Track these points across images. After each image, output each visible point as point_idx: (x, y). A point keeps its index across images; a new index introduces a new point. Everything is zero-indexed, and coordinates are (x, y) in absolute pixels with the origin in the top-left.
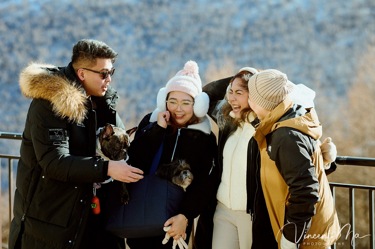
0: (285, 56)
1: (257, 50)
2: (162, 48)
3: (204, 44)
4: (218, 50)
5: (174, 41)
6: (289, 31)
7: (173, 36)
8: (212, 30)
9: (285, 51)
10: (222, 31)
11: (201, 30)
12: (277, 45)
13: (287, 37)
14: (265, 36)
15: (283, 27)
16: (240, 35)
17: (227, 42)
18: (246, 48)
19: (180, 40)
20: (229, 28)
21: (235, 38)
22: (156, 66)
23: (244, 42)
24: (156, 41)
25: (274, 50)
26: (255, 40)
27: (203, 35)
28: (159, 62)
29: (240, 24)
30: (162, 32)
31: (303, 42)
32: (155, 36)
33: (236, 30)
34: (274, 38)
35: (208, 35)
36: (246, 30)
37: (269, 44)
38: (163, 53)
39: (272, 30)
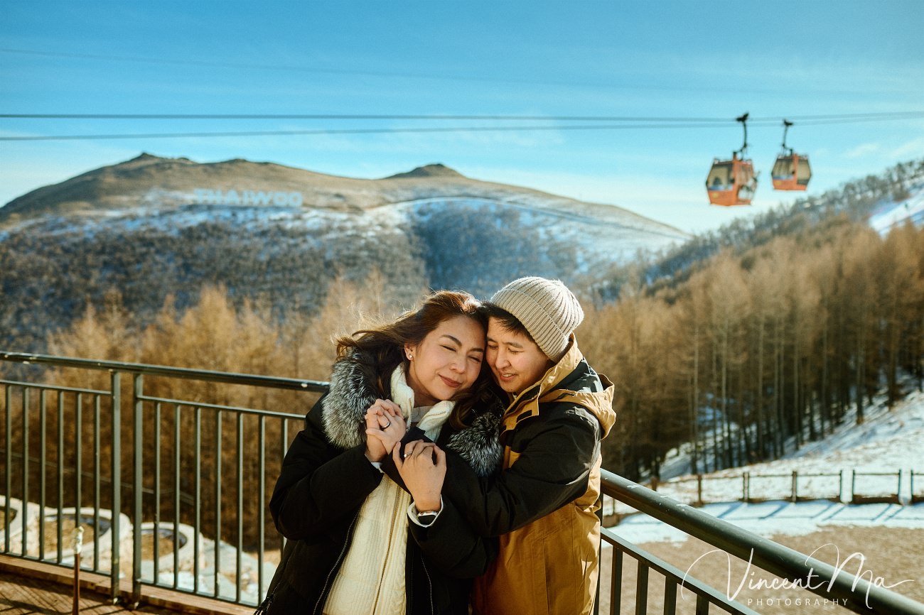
0: (300, 286)
1: (278, 280)
2: (200, 275)
3: (234, 273)
4: (246, 278)
5: (209, 269)
6: (304, 266)
7: (208, 265)
8: (242, 262)
9: (300, 281)
10: (250, 264)
11: (232, 262)
12: (294, 277)
13: (302, 270)
14: (284, 269)
15: (299, 262)
16: (264, 267)
17: (253, 272)
18: (269, 278)
19: (214, 269)
20: (255, 261)
21: (260, 269)
22: (193, 290)
23: (267, 273)
24: (194, 269)
25: (291, 281)
26: (276, 272)
27: (234, 266)
28: (197, 287)
29: (264, 258)
30: (199, 262)
31: (315, 275)
32: (193, 264)
33: (261, 263)
34: (291, 271)
35: (238, 266)
36: (269, 263)
37: (288, 276)
38: (199, 279)
39: (290, 264)
